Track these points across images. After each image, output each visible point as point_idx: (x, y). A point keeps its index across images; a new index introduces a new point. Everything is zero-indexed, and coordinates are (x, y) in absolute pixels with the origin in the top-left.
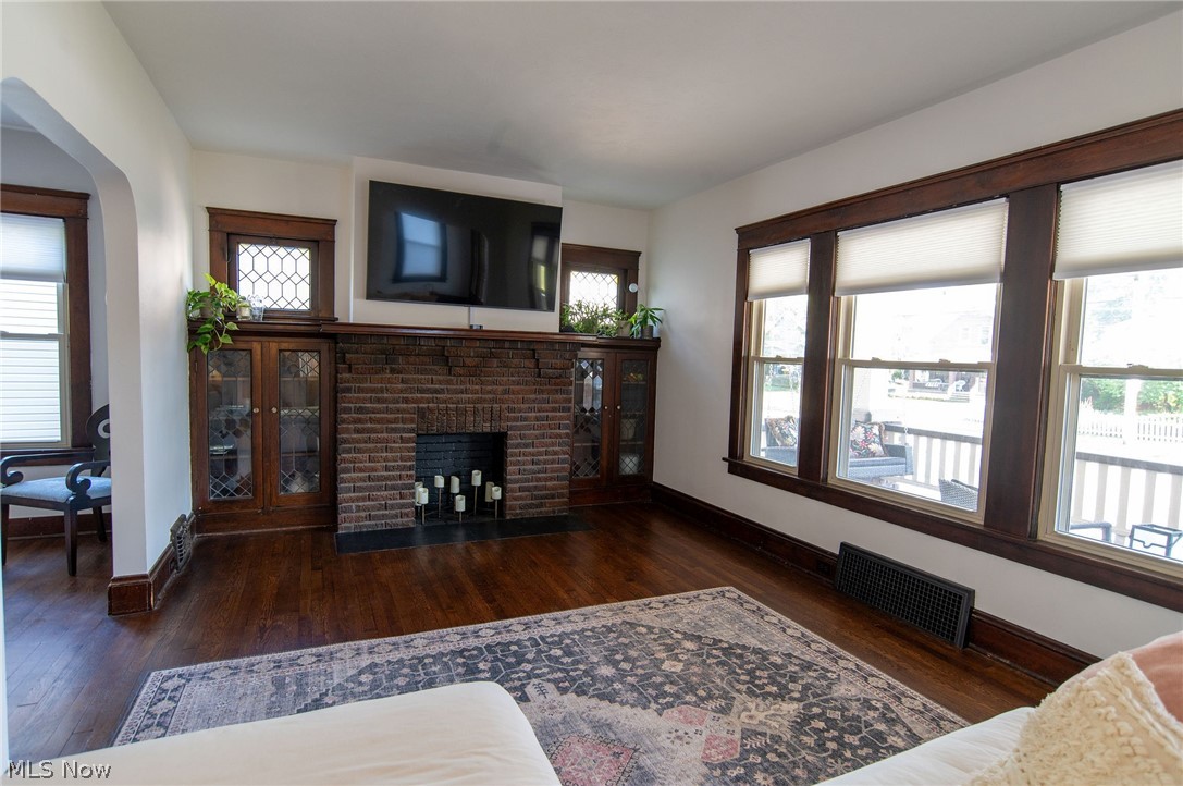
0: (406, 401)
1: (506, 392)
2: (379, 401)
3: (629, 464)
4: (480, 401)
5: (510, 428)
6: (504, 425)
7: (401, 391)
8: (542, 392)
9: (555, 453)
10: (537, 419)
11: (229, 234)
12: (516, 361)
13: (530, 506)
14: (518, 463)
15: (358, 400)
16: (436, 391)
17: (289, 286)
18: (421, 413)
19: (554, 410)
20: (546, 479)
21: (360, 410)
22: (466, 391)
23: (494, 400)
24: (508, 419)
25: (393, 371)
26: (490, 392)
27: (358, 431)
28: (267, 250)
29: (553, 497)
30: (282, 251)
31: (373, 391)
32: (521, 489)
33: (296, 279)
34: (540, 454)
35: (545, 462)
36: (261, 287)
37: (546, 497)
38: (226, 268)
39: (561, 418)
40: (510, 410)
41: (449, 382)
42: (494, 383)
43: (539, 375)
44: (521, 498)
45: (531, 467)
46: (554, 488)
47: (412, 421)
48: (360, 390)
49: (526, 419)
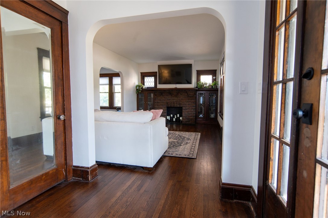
0: (165, 101)
1: (182, 100)
2: (160, 101)
3: (212, 116)
4: (177, 101)
5: (183, 106)
6: (181, 106)
7: (164, 99)
8: (189, 99)
9: (192, 112)
10: (188, 105)
11: (143, 76)
12: (184, 94)
13: (187, 121)
14: (184, 113)
15: (157, 101)
16: (169, 99)
17: (151, 83)
18: (167, 103)
19: (192, 103)
20: (190, 117)
21: (158, 102)
22: (175, 99)
23: (180, 101)
24: (183, 104)
25: (162, 96)
26: (179, 100)
27: (157, 106)
28: (148, 78)
29: (192, 120)
30: (150, 78)
31: (160, 99)
32: (185, 118)
33: (152, 82)
34: (189, 111)
35: (190, 113)
36: (148, 83)
37: (190, 120)
38: (143, 82)
39: (193, 105)
40: (183, 103)
41: (172, 98)
42: (180, 98)
43: (188, 96)
44: (185, 120)
45: (187, 114)
46: (192, 118)
47: (166, 104)
48: (158, 99)
49: (186, 105)
